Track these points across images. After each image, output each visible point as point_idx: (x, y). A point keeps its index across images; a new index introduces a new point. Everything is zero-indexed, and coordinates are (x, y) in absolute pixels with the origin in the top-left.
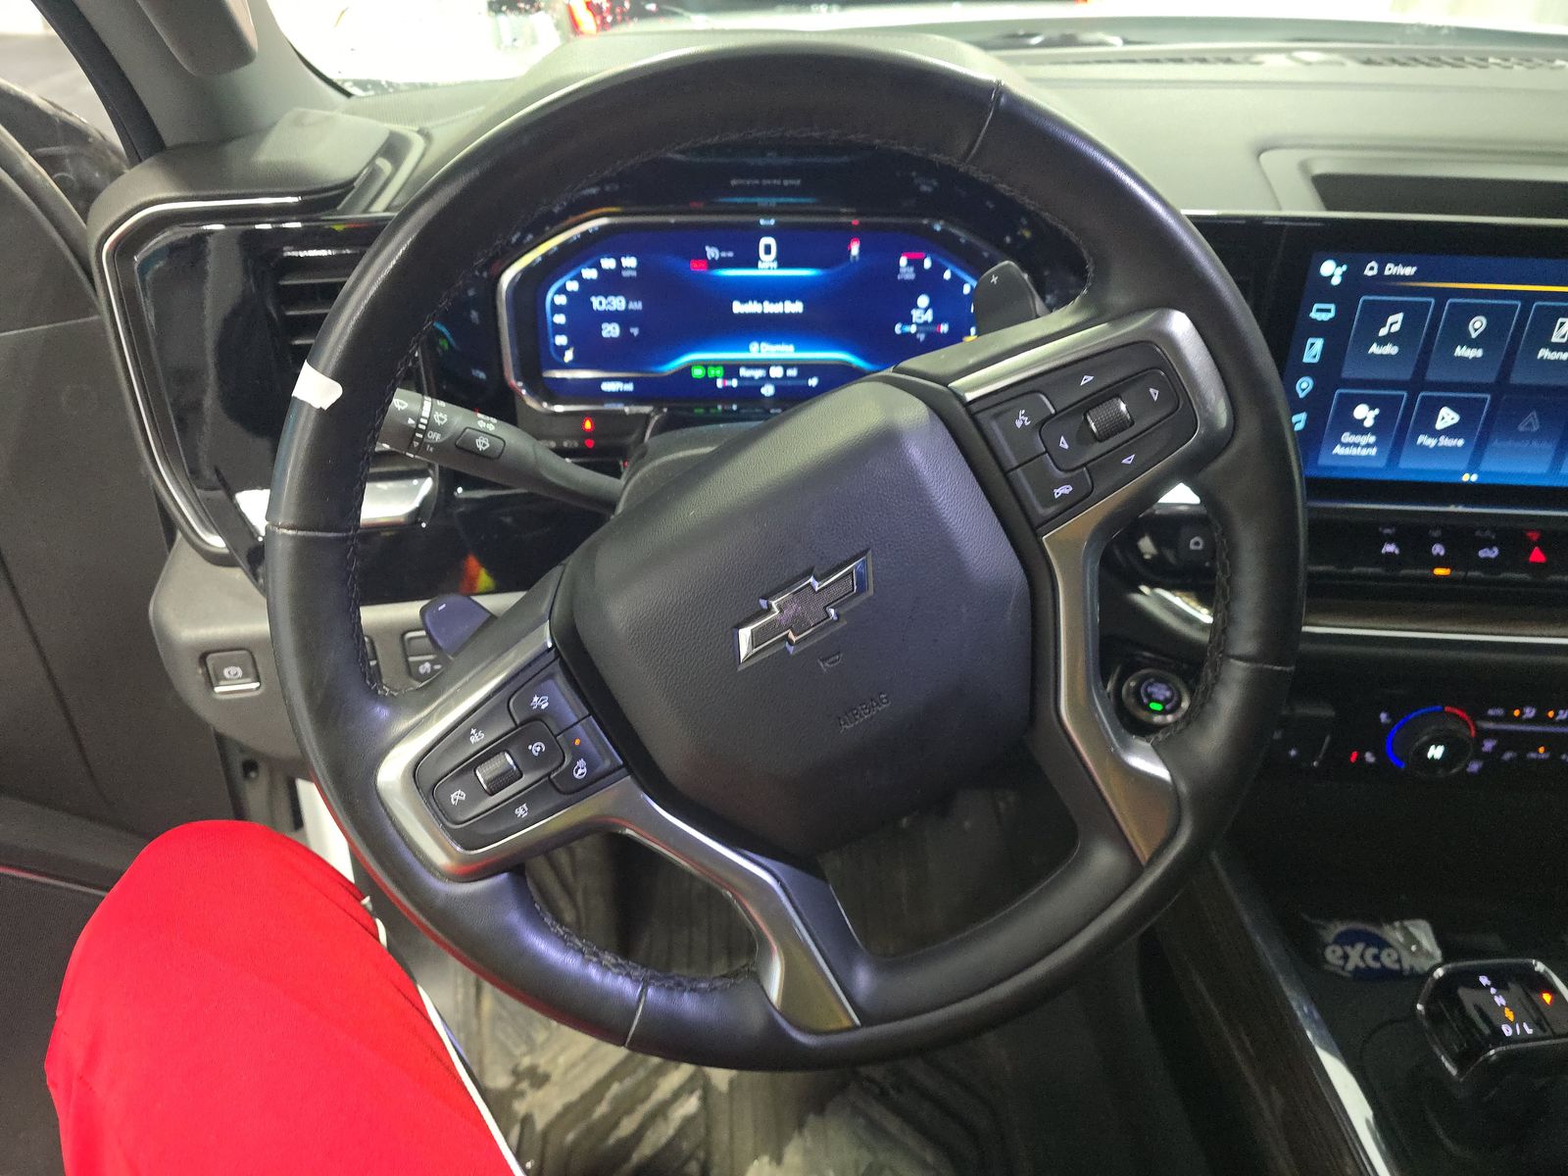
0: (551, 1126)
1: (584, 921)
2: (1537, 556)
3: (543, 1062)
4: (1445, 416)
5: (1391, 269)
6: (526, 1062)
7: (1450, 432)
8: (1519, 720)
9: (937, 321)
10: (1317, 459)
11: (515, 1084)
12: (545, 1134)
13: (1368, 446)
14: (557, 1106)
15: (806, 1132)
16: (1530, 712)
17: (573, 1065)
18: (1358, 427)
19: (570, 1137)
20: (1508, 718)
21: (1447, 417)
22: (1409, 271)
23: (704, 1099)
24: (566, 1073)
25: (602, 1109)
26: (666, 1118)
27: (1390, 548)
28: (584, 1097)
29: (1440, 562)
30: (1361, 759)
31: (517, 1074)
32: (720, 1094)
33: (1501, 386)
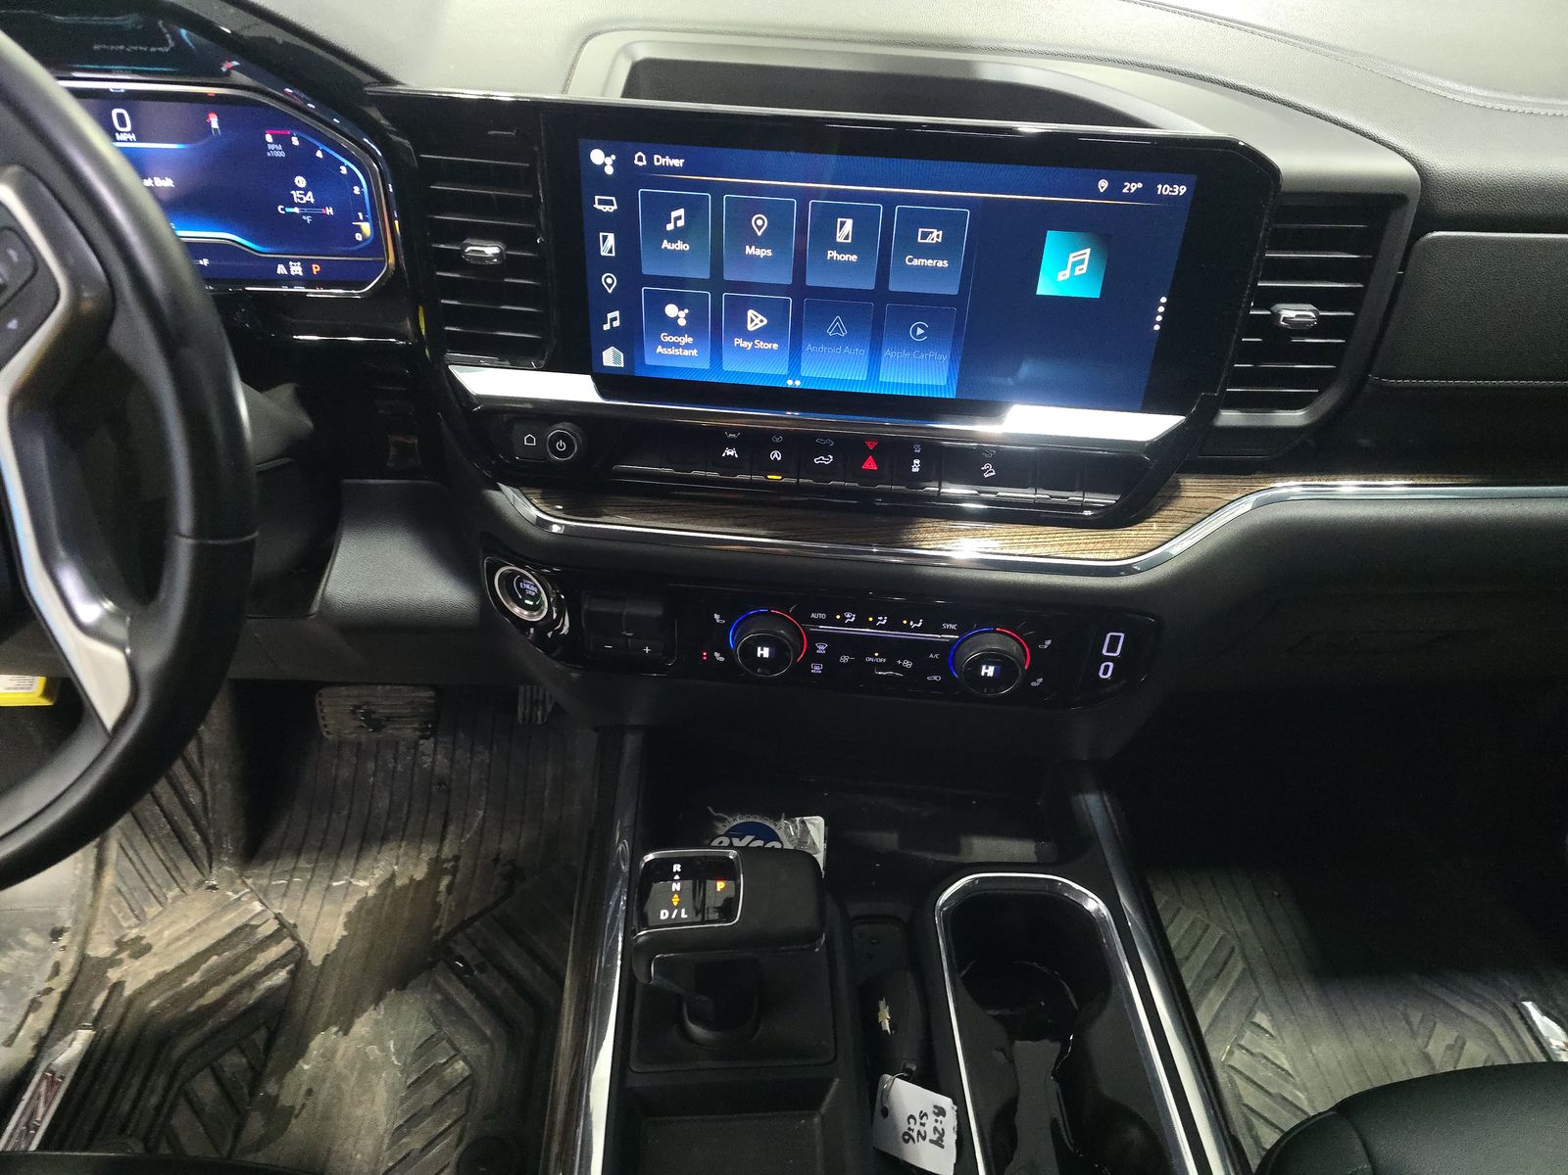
0: (138, 993)
1: (210, 805)
2: (870, 465)
3: (148, 934)
4: (754, 318)
5: (660, 161)
6: (133, 933)
7: (760, 334)
8: (841, 623)
9: (320, 203)
10: (643, 357)
11: (116, 953)
12: (131, 1000)
13: (687, 346)
14: (151, 975)
15: (382, 1006)
16: (851, 617)
17: (178, 939)
18: (671, 326)
19: (154, 1003)
20: (831, 621)
21: (755, 320)
22: (678, 163)
23: (293, 974)
24: (168, 945)
25: (194, 979)
26: (253, 988)
27: (730, 452)
28: (179, 968)
29: (775, 467)
30: (711, 657)
31: (120, 945)
32: (312, 967)
33: (799, 288)
